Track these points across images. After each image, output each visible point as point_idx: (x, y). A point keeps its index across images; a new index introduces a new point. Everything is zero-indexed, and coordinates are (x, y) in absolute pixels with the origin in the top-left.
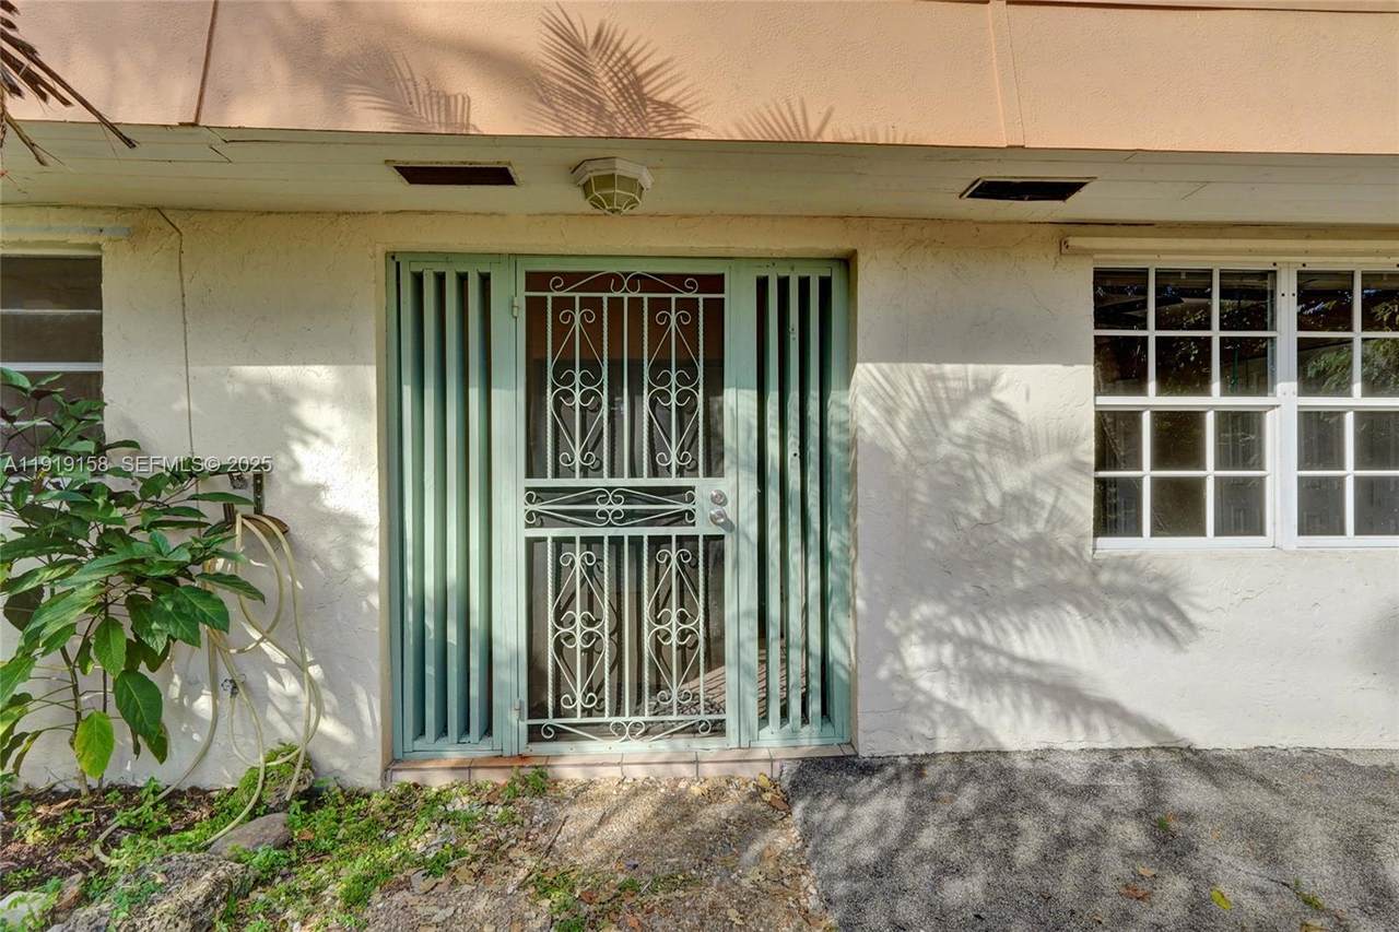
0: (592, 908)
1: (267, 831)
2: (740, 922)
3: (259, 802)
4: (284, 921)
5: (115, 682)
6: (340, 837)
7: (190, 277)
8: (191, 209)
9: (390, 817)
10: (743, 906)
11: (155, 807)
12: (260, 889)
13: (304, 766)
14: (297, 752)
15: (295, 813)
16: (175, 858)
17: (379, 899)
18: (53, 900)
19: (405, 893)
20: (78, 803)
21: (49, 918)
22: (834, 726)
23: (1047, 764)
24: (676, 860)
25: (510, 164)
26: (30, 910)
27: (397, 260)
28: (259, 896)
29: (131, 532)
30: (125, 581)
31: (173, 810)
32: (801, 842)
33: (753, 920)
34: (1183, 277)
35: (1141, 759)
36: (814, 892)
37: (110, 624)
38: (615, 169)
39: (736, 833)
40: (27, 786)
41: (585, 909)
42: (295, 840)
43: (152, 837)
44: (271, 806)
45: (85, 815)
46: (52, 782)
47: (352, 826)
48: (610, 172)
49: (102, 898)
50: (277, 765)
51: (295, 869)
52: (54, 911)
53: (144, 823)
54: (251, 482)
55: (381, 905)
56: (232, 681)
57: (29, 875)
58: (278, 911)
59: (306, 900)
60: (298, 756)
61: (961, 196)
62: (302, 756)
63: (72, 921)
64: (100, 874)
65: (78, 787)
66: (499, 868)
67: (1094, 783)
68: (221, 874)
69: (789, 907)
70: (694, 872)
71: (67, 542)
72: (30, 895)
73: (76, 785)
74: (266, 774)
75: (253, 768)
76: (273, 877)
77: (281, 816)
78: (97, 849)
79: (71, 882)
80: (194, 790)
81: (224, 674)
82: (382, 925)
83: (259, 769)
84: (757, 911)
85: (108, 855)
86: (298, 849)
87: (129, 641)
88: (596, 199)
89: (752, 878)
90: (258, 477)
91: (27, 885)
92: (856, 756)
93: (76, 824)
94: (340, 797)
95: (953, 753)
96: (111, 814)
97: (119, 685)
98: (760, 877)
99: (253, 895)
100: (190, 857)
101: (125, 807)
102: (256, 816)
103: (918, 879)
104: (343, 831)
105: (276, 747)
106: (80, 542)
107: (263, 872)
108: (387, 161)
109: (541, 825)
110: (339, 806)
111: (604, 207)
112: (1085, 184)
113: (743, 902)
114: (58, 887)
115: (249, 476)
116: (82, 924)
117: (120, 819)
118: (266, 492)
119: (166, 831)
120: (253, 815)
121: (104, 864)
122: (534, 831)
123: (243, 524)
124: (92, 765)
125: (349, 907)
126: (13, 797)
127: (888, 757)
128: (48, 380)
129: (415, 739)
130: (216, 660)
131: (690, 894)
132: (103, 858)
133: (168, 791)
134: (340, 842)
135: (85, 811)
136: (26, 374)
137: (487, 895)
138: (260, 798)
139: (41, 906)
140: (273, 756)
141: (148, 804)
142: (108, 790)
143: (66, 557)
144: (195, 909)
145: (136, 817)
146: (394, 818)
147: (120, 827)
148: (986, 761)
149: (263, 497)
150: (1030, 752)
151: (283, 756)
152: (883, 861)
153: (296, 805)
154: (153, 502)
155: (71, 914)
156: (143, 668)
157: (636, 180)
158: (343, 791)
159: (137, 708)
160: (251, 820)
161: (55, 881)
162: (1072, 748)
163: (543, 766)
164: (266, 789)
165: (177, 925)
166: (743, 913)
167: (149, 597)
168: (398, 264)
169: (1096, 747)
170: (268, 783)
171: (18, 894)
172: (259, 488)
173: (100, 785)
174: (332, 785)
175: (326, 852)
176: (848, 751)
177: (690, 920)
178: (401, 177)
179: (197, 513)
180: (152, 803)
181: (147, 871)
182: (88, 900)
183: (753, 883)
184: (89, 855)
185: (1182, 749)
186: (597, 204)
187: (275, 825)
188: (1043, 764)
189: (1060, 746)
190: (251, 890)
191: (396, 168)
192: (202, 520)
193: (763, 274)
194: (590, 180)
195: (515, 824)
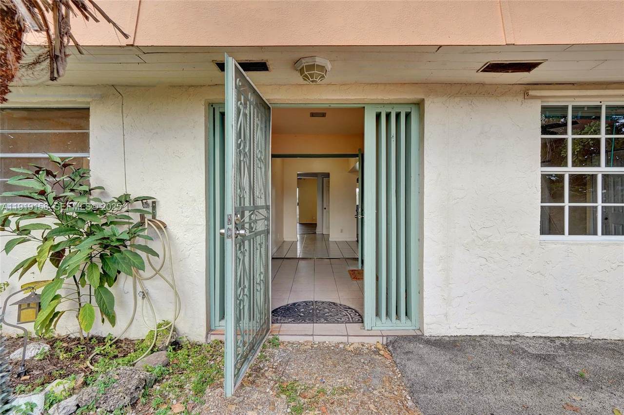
0: (306, 400)
1: (159, 359)
2: (376, 411)
3: (154, 346)
4: (169, 399)
5: (95, 290)
6: (190, 363)
7: (126, 115)
8: (127, 86)
9: (211, 355)
10: (376, 403)
11: (111, 346)
12: (157, 384)
13: (173, 331)
14: (170, 324)
15: (170, 351)
16: (122, 369)
17: (209, 391)
18: (73, 384)
19: (220, 389)
20: (79, 343)
21: (72, 392)
22: (411, 321)
23: (517, 343)
24: (342, 380)
25: (267, 61)
26: (64, 387)
27: (214, 107)
28: (157, 387)
29: (101, 226)
30: (100, 247)
31: (118, 348)
32: (400, 375)
33: (381, 410)
34: (586, 109)
35: (564, 342)
36: (410, 398)
37: (93, 265)
38: (315, 61)
39: (368, 369)
40: (58, 335)
41: (302, 401)
42: (171, 363)
43: (110, 359)
44: (160, 348)
45: (82, 348)
46: (68, 333)
47: (195, 358)
48: (313, 63)
49: (93, 384)
50: (162, 330)
51: (171, 376)
52: (74, 389)
53: (107, 353)
54: (151, 205)
55: (210, 394)
56: (143, 292)
57: (62, 373)
58: (166, 394)
59: (177, 390)
60: (171, 326)
61: (477, 72)
62: (173, 326)
63: (81, 393)
64: (90, 374)
65: (79, 336)
66: (262, 380)
67: (542, 353)
68: (142, 377)
69: (398, 405)
70: (351, 386)
71: (75, 230)
72: (64, 381)
73: (78, 335)
74: (157, 333)
75: (152, 331)
76: (163, 379)
77: (164, 352)
78: (88, 363)
79: (80, 376)
80: (126, 339)
81: (139, 289)
82: (212, 403)
83: (154, 331)
84: (383, 406)
85: (93, 366)
86: (172, 367)
87: (101, 273)
88: (306, 76)
89: (379, 390)
90: (154, 203)
91: (62, 377)
92: (423, 335)
93: (79, 352)
94: (189, 345)
95: (470, 336)
96: (93, 348)
97: (97, 293)
98: (383, 390)
99: (155, 387)
100: (128, 368)
101: (99, 345)
102: (153, 352)
103: (460, 395)
104: (191, 360)
105: (161, 322)
106: (81, 230)
107: (158, 376)
108: (213, 61)
109: (278, 361)
110: (188, 349)
111: (309, 80)
112: (541, 63)
113: (376, 401)
114: (74, 379)
115: (150, 201)
116: (86, 395)
117: (97, 350)
118: (157, 209)
119: (116, 357)
120: (152, 351)
121: (91, 369)
122: (276, 364)
123: (148, 224)
124: (85, 327)
125: (197, 394)
126: (53, 339)
127: (438, 336)
128: (69, 159)
129: (220, 321)
130: (136, 283)
131: (351, 396)
132: (91, 367)
133: (116, 340)
134: (190, 365)
135: (82, 346)
136: (60, 158)
137: (258, 392)
138: (155, 344)
139: (68, 386)
140: (159, 326)
141: (108, 345)
142: (92, 338)
143: (75, 236)
144: (132, 391)
145: (103, 350)
146: (212, 355)
147: (97, 354)
148: (486, 340)
149: (156, 211)
150: (508, 337)
151: (164, 326)
152: (442, 386)
153: (171, 348)
154: (110, 213)
155: (81, 390)
156: (106, 285)
157: (324, 67)
158: (190, 343)
159: (104, 303)
160: (151, 353)
161: (73, 375)
162: (529, 336)
163: (277, 335)
164: (158, 340)
165: (124, 398)
166: (377, 406)
167: (109, 254)
168: (214, 109)
169: (541, 335)
170: (158, 337)
171: (58, 381)
172: (154, 208)
173: (88, 336)
174: (185, 339)
175: (184, 369)
176: (419, 333)
177: (352, 408)
178: (218, 68)
179: (129, 218)
180: (109, 344)
181: (111, 374)
182: (87, 385)
183: (380, 392)
184: (85, 366)
185: (585, 338)
186: (306, 78)
187: (162, 356)
188: (516, 343)
189: (523, 334)
190: (154, 384)
191: (217, 64)
192: (131, 221)
193: (379, 111)
194: (303, 67)
195: (266, 360)
